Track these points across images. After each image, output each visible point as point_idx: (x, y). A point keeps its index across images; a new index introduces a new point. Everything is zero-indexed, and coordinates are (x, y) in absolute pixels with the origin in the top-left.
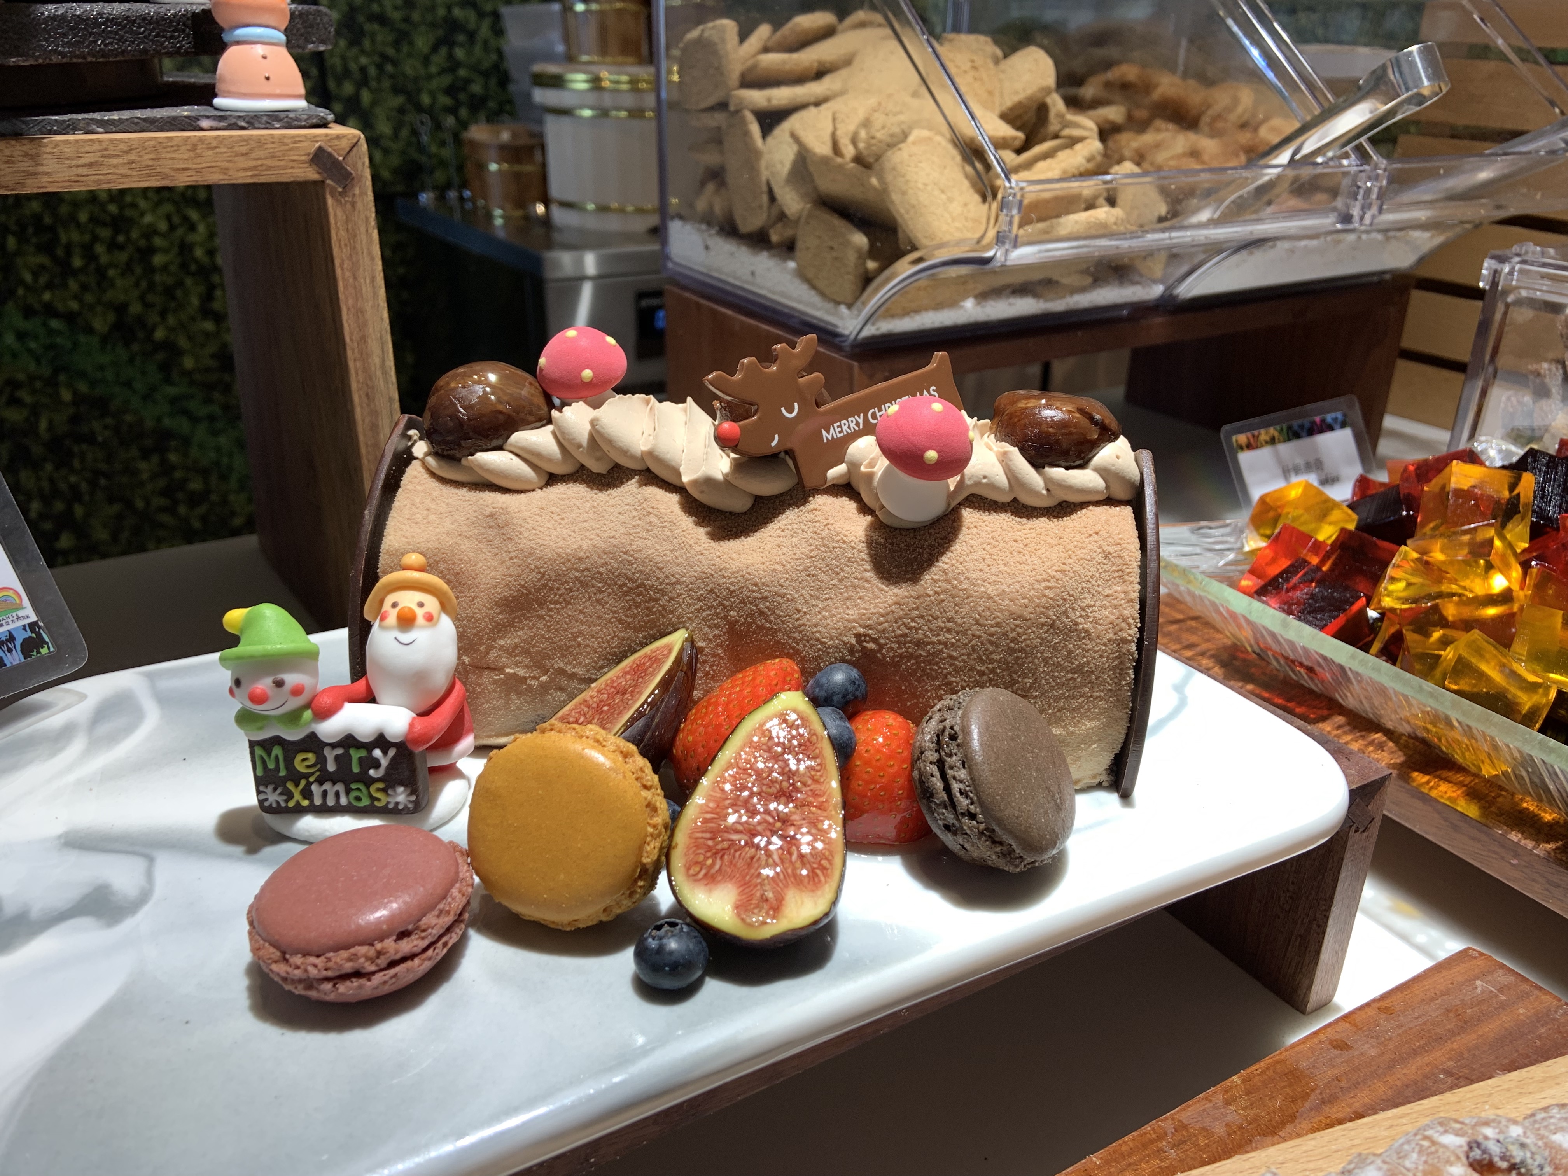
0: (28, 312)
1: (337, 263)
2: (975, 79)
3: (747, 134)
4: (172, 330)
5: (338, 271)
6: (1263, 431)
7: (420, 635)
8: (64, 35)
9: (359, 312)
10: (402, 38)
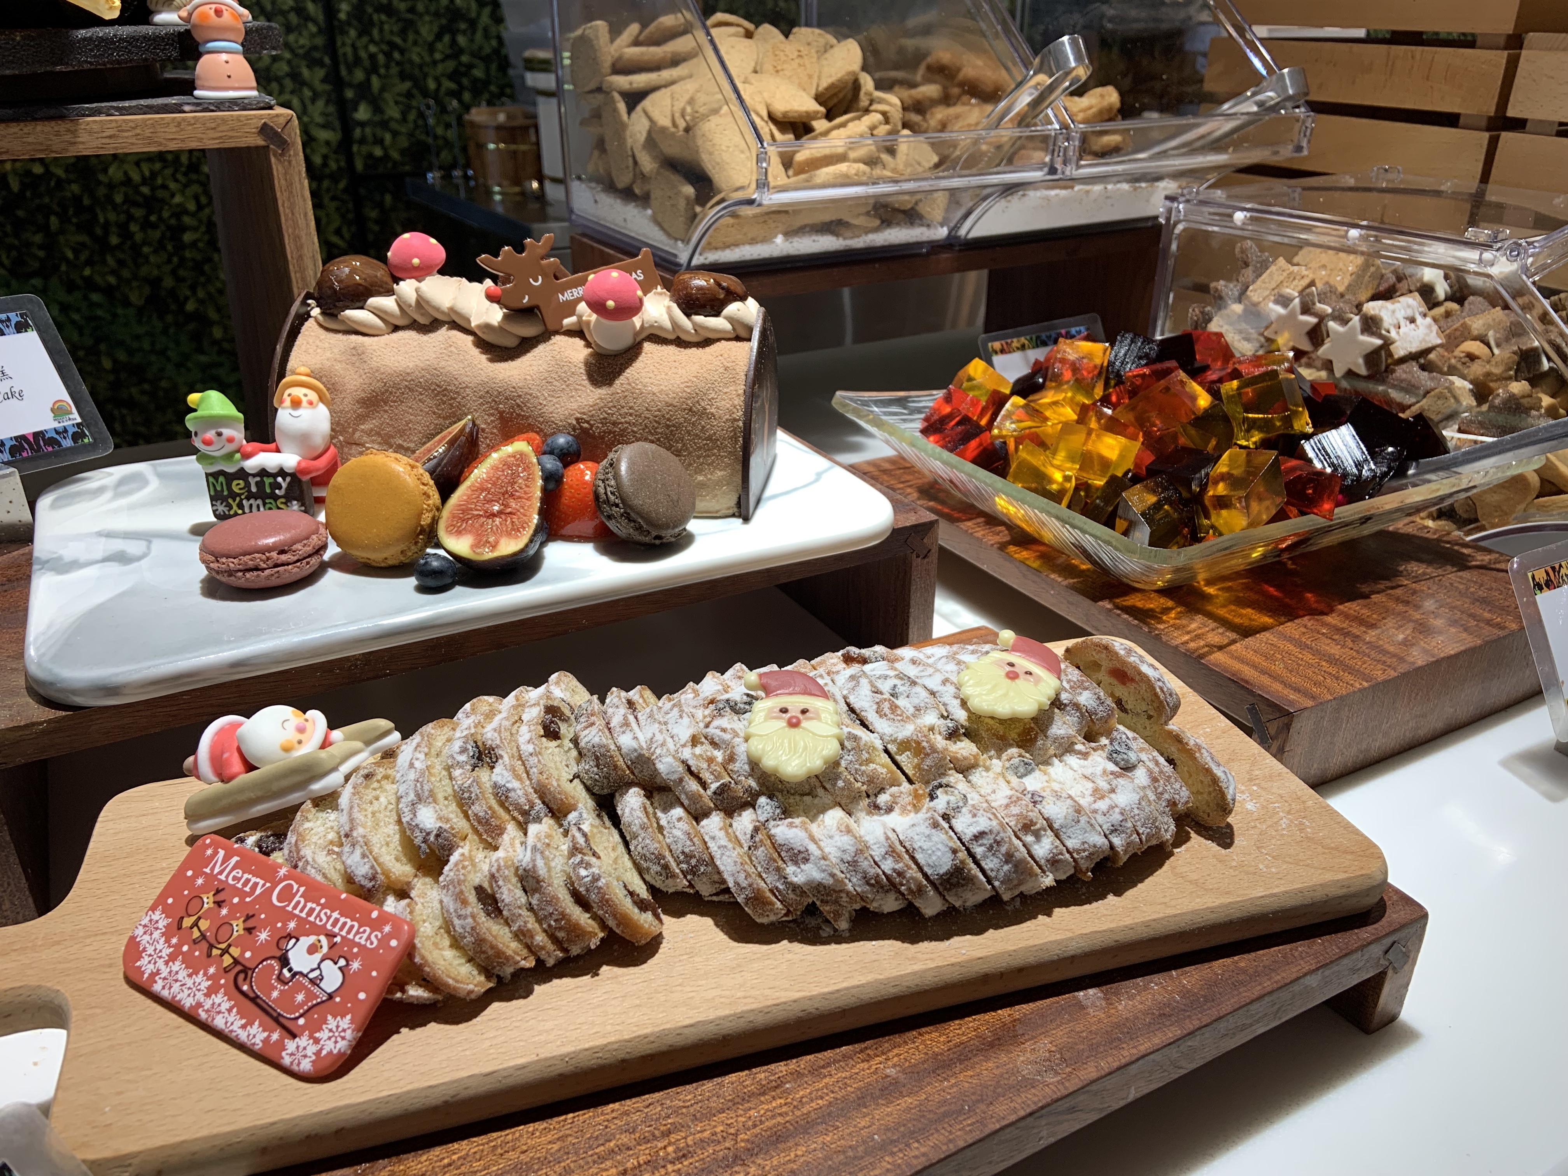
0: (71, 287)
1: (280, 203)
2: (800, 65)
3: (615, 110)
4: (201, 302)
5: (281, 209)
6: (1015, 340)
7: (304, 412)
8: (91, 50)
9: (297, 238)
10: (407, 26)
